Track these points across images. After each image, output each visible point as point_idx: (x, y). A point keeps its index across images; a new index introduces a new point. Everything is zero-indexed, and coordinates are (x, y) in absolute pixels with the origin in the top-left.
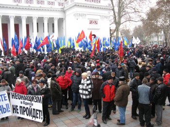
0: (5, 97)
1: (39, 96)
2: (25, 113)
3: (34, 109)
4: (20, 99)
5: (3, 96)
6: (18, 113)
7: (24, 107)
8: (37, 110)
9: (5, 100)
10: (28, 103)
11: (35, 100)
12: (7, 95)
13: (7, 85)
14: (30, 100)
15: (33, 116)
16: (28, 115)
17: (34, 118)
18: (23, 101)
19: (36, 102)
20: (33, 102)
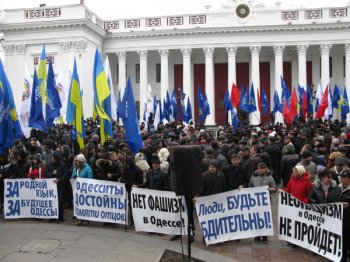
0: (264, 199)
1: (338, 204)
2: (306, 237)
3: (325, 232)
4: (297, 206)
5: (260, 196)
6: (289, 235)
7: (304, 225)
8: (331, 234)
9: (265, 204)
10: (315, 218)
11: (330, 212)
12: (267, 195)
13: (268, 175)
14: (320, 211)
15: (322, 247)
16: (310, 242)
17: (322, 251)
18: (303, 211)
19: (331, 215)
20: (325, 216)
